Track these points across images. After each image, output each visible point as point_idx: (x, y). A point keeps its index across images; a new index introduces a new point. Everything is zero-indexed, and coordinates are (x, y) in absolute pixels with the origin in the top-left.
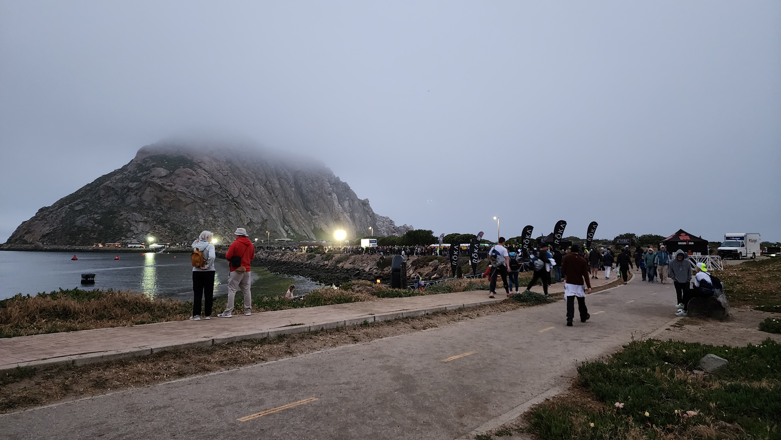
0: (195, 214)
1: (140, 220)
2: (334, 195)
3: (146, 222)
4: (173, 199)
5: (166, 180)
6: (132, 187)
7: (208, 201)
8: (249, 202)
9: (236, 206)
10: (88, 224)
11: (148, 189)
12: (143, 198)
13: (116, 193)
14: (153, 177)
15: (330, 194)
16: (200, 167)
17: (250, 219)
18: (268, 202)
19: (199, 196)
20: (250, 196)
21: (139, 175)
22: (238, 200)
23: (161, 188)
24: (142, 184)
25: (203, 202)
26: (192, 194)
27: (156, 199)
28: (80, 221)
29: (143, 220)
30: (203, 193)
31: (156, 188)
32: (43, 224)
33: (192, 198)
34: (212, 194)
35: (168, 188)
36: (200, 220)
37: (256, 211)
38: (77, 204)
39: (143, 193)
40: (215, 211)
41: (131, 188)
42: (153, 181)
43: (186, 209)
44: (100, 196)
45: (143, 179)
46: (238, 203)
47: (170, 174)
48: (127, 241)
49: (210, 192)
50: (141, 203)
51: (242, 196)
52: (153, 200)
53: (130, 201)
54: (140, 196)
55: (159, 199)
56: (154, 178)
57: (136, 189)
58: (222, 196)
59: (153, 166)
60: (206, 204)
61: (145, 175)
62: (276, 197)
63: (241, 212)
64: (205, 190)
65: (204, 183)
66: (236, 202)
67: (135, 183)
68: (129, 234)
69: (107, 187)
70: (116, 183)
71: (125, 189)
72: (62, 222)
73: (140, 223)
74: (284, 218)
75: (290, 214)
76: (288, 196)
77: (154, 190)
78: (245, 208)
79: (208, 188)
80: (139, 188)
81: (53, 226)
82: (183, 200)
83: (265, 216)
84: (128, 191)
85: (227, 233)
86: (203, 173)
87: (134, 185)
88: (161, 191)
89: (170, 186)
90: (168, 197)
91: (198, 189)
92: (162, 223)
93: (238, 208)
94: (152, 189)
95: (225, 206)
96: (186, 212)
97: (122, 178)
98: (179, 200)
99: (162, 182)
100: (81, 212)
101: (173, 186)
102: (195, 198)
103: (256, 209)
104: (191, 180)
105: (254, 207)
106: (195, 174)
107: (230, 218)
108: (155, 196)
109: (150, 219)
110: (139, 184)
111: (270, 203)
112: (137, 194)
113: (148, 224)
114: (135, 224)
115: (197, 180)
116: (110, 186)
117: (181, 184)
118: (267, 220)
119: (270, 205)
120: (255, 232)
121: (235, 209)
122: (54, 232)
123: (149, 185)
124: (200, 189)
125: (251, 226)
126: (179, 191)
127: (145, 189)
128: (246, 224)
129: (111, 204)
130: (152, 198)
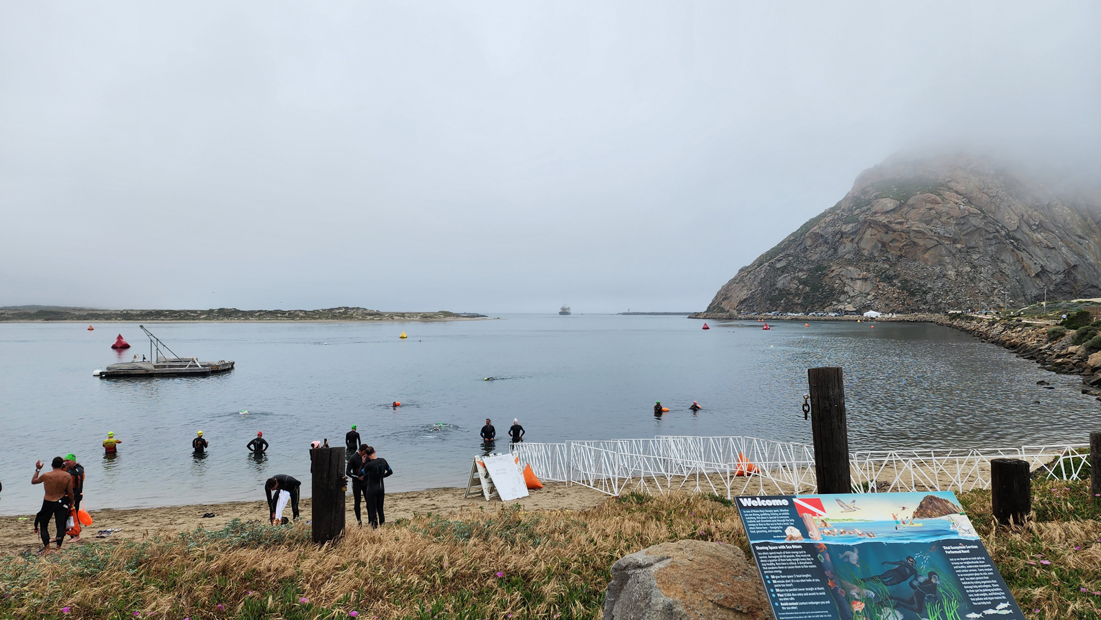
0: (941, 263)
1: (857, 277)
3: (865, 279)
4: (905, 243)
5: (894, 215)
6: (846, 231)
7: (963, 242)
8: (1039, 236)
9: (1014, 246)
10: (792, 285)
11: (869, 232)
12: (862, 245)
13: (826, 242)
14: (876, 213)
16: (949, 189)
17: (1042, 266)
19: (947, 235)
20: (1040, 226)
21: (856, 213)
22: (1018, 236)
23: (887, 228)
24: (859, 226)
25: (954, 243)
26: (935, 233)
27: (880, 245)
28: (782, 282)
29: (861, 277)
30: (952, 228)
31: (880, 230)
32: (741, 288)
33: (936, 238)
34: (969, 230)
35: (898, 227)
36: (949, 272)
37: (1053, 251)
38: (779, 260)
39: (861, 239)
40: (975, 257)
41: (846, 233)
42: (875, 219)
43: (926, 256)
44: (805, 247)
45: (862, 217)
46: (1017, 240)
47: (901, 206)
48: (839, 308)
49: (965, 227)
50: (858, 252)
51: (1025, 229)
52: (875, 247)
53: (844, 250)
54: (857, 243)
55: (884, 245)
56: (877, 215)
57: (852, 234)
58: (986, 231)
59: (876, 197)
60: (959, 246)
61: (864, 211)
63: (1023, 255)
64: (957, 224)
65: (955, 212)
66: (1014, 238)
67: (851, 225)
68: (842, 298)
69: (814, 234)
70: (826, 228)
71: (837, 234)
72: (760, 284)
73: (858, 281)
78: (1032, 248)
79: (962, 221)
80: (856, 232)
81: (751, 290)
82: (921, 242)
84: (842, 237)
85: (996, 291)
86: (954, 197)
87: (848, 228)
88: (887, 233)
89: (901, 223)
90: (897, 241)
91: (944, 225)
92: (889, 279)
93: (1018, 249)
94: (875, 232)
95: (993, 248)
96: (926, 261)
97: (834, 220)
98: (915, 243)
99: (888, 220)
100: (783, 270)
101: (905, 224)
102: (940, 238)
103: (1054, 248)
104: (933, 211)
105: (1049, 244)
106: (940, 200)
107: (1003, 267)
108: (879, 241)
109: (871, 275)
110: (855, 226)
111: (1082, 235)
112: (853, 239)
113: (869, 282)
114: (850, 284)
115: (944, 209)
116: (818, 233)
117: (917, 219)
118: (1075, 266)
119: (1083, 238)
120: (1051, 289)
121: (1013, 250)
122: (752, 296)
123: (870, 226)
124: (948, 223)
125: (1044, 278)
126: (914, 230)
127: (864, 232)
128: (1033, 275)
129: (820, 257)
130: (873, 244)
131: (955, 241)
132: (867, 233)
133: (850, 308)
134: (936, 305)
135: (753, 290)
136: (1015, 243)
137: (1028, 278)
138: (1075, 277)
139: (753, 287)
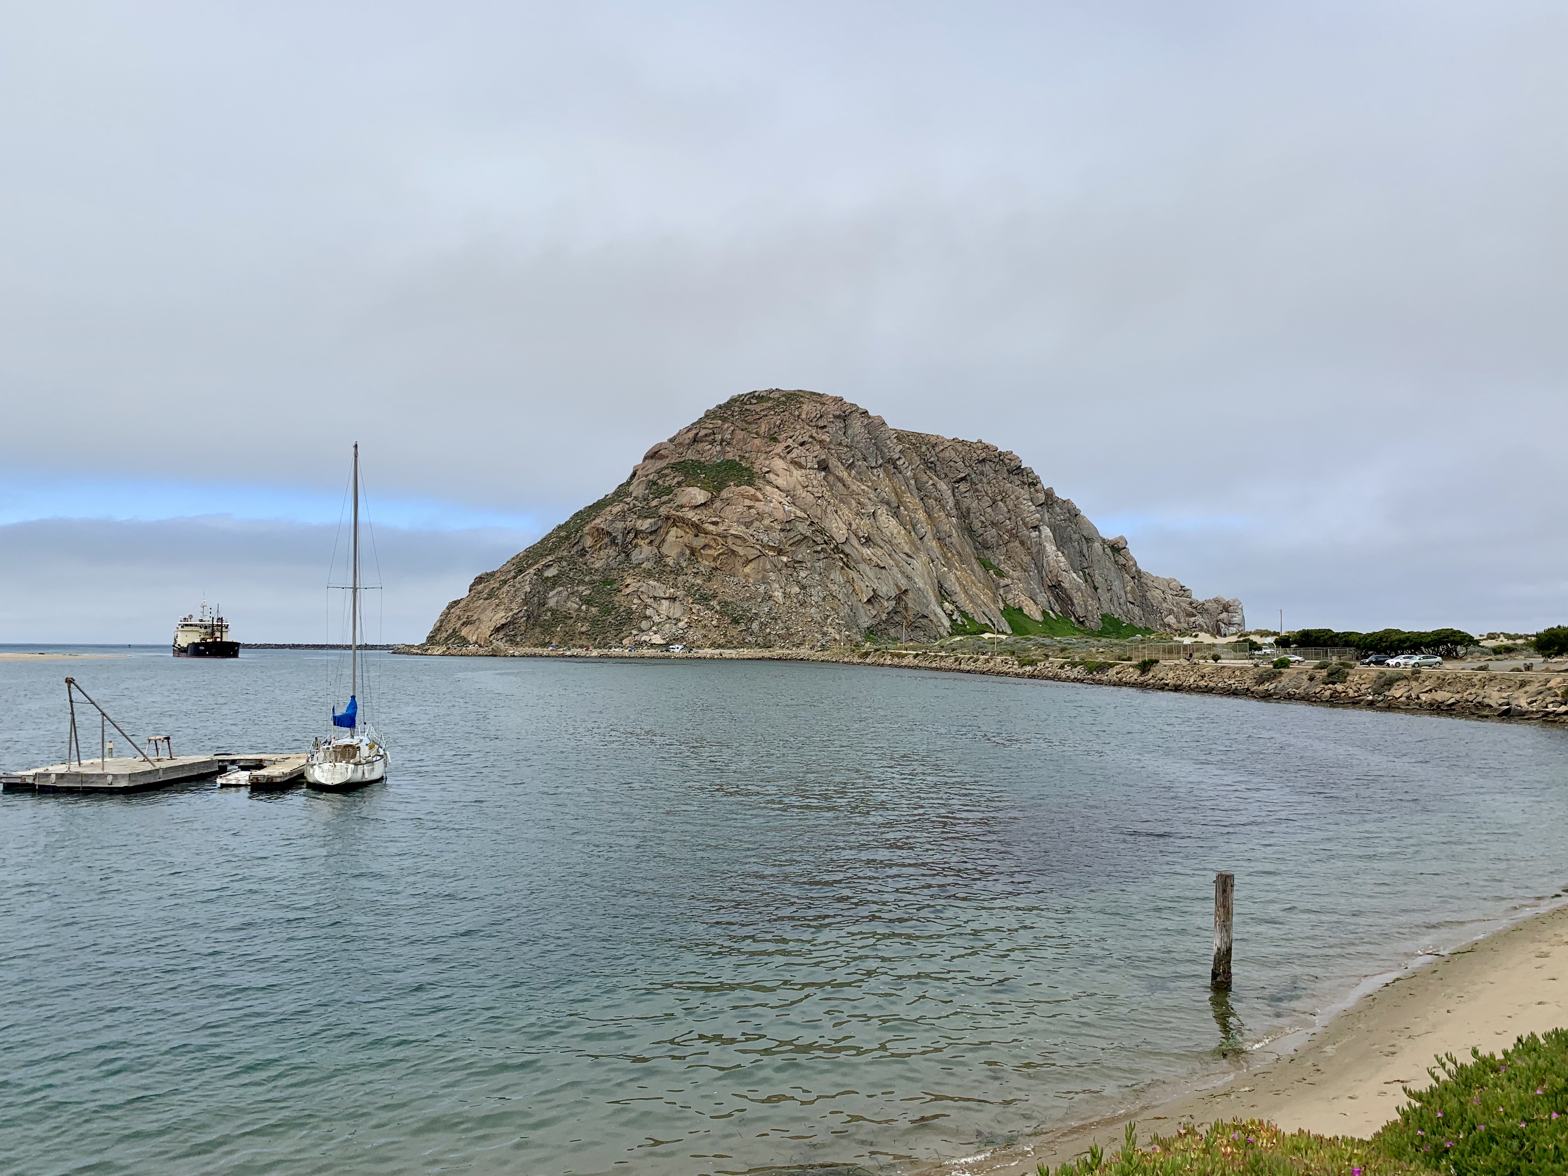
0: (765, 581)
1: (662, 595)
2: (1046, 531)
3: (673, 599)
4: (721, 551)
5: (705, 512)
6: (643, 528)
7: (789, 554)
8: (869, 552)
9: (844, 563)
10: (569, 604)
11: (674, 531)
12: (665, 550)
13: (613, 542)
14: (682, 506)
15: (1035, 528)
16: (770, 483)
17: (874, 590)
18: (907, 549)
19: (771, 544)
20: (868, 539)
21: (654, 503)
22: (847, 550)
23: (698, 529)
24: (660, 523)
25: (779, 554)
26: (757, 540)
27: (688, 552)
28: (555, 599)
29: (667, 595)
30: (777, 535)
31: (688, 530)
32: (494, 606)
33: (758, 547)
34: (796, 539)
35: (711, 528)
36: (776, 594)
37: (884, 571)
38: (548, 566)
39: (663, 541)
40: (803, 574)
41: (642, 531)
42: (679, 514)
43: (747, 570)
44: (584, 549)
45: (663, 511)
46: (847, 555)
47: (712, 501)
48: (643, 639)
49: (792, 534)
50: (660, 559)
51: (854, 541)
52: (683, 554)
53: (641, 556)
54: (658, 547)
55: (693, 552)
56: (683, 509)
57: (651, 533)
58: (814, 541)
59: (679, 484)
60: (785, 559)
61: (664, 503)
62: (921, 539)
63: (853, 574)
64: (782, 530)
65: (779, 515)
66: (843, 552)
67: (649, 521)
68: (644, 625)
69: (597, 530)
70: (613, 521)
71: (629, 533)
72: (526, 602)
73: (663, 601)
74: (941, 586)
75: (952, 577)
76: (943, 535)
77: (683, 534)
78: (862, 566)
79: (787, 526)
80: (655, 531)
81: (511, 610)
82: (741, 551)
83: (903, 583)
84: (636, 536)
85: (829, 621)
86: (776, 495)
87: (645, 524)
88: (696, 536)
89: (715, 523)
90: (710, 547)
91: (767, 529)
92: (704, 599)
93: (848, 566)
94: (681, 533)
95: (821, 563)
96: (747, 576)
97: (623, 511)
98: (733, 552)
99: (699, 517)
100: (555, 581)
101: (720, 525)
102: (763, 547)
103: (884, 568)
104: (753, 511)
105: (879, 562)
106: (761, 497)
107: (834, 589)
108: (686, 546)
109: (680, 593)
110: (655, 523)
111: (910, 553)
112: (651, 541)
113: (677, 603)
114: (653, 605)
115: (767, 510)
116: (603, 529)
117: (735, 519)
118: (906, 591)
119: (911, 557)
120: (884, 619)
121: (842, 568)
122: (512, 622)
123: (674, 524)
124: (772, 527)
125: (876, 604)
126: (732, 535)
127: (667, 533)
128: (865, 600)
129: (608, 565)
130: (680, 550)
131: (780, 552)
132: (671, 533)
133: (657, 639)
134: (765, 637)
135: (515, 611)
136: (845, 560)
137: (860, 604)
138: (906, 604)
139: (514, 606)
